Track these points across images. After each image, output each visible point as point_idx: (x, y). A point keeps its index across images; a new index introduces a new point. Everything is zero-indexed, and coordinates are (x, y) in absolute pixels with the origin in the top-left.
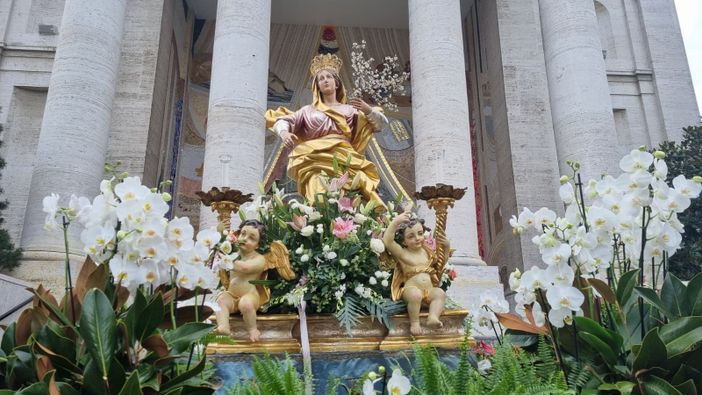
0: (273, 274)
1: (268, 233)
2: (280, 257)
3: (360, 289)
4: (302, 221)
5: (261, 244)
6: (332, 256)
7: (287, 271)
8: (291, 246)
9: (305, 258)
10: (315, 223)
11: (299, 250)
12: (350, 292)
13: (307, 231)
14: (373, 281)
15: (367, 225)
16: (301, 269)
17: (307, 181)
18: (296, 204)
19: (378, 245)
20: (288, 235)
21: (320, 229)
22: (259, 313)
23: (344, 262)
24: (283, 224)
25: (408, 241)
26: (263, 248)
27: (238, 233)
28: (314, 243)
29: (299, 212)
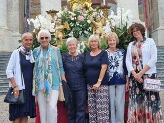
0: (65, 30)
1: (64, 20)
2: (67, 26)
3: (85, 32)
4: (71, 16)
5: (62, 23)
6: (78, 25)
7: (69, 29)
8: (69, 23)
9: (72, 25)
10: (74, 17)
11: (71, 24)
12: (83, 32)
13: (73, 19)
14: (88, 30)
15: (87, 16)
16: (72, 28)
17: (73, 5)
18: (70, 12)
19: (89, 21)
20: (68, 20)
21: (76, 18)
22: (63, 38)
23: (81, 26)
24: (67, 18)
25: (97, 20)
26: (62, 24)
27: (56, 20)
28: (74, 22)
29: (70, 14)
